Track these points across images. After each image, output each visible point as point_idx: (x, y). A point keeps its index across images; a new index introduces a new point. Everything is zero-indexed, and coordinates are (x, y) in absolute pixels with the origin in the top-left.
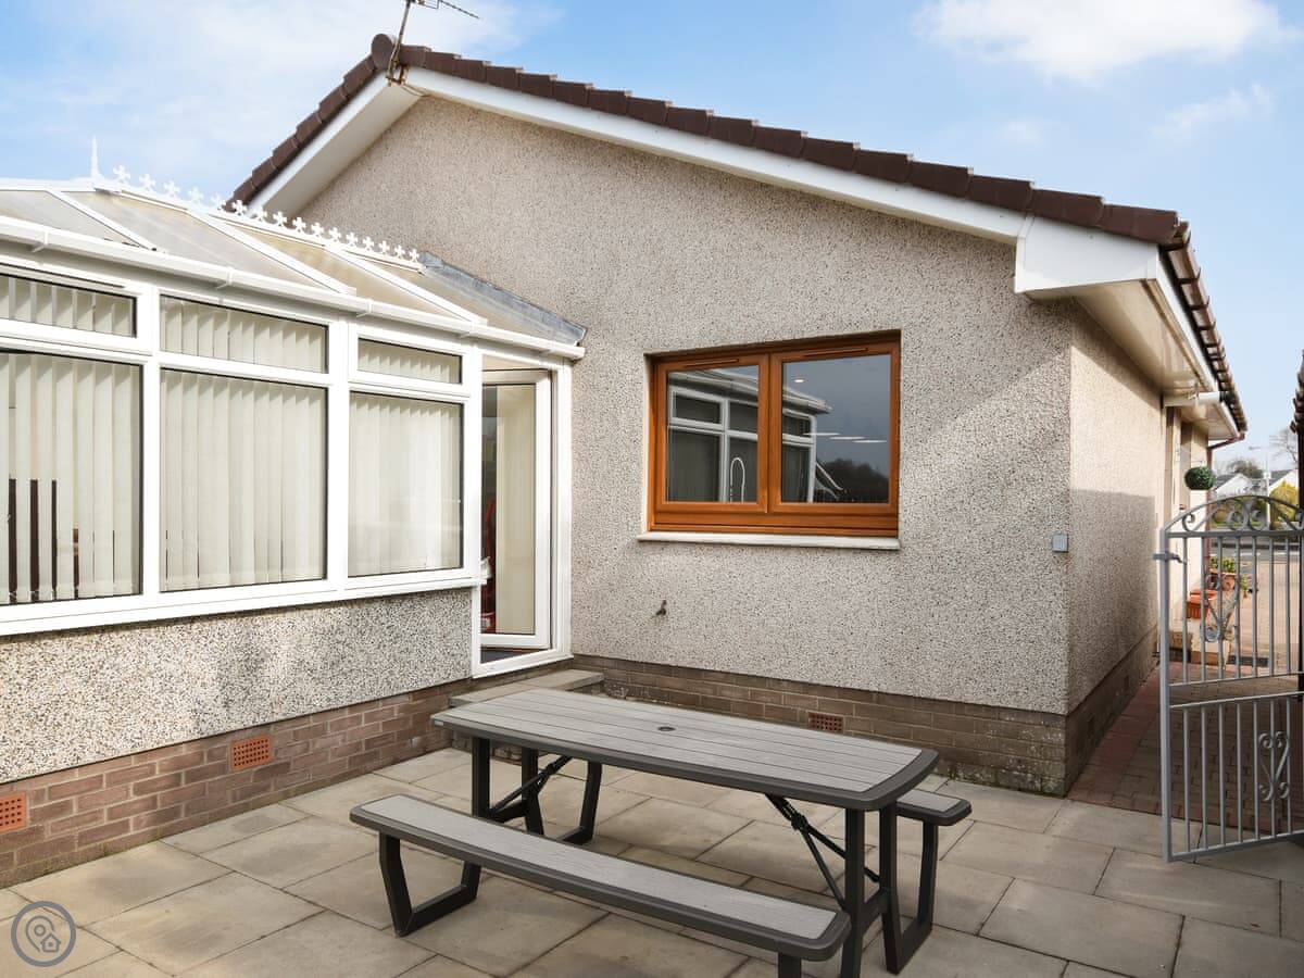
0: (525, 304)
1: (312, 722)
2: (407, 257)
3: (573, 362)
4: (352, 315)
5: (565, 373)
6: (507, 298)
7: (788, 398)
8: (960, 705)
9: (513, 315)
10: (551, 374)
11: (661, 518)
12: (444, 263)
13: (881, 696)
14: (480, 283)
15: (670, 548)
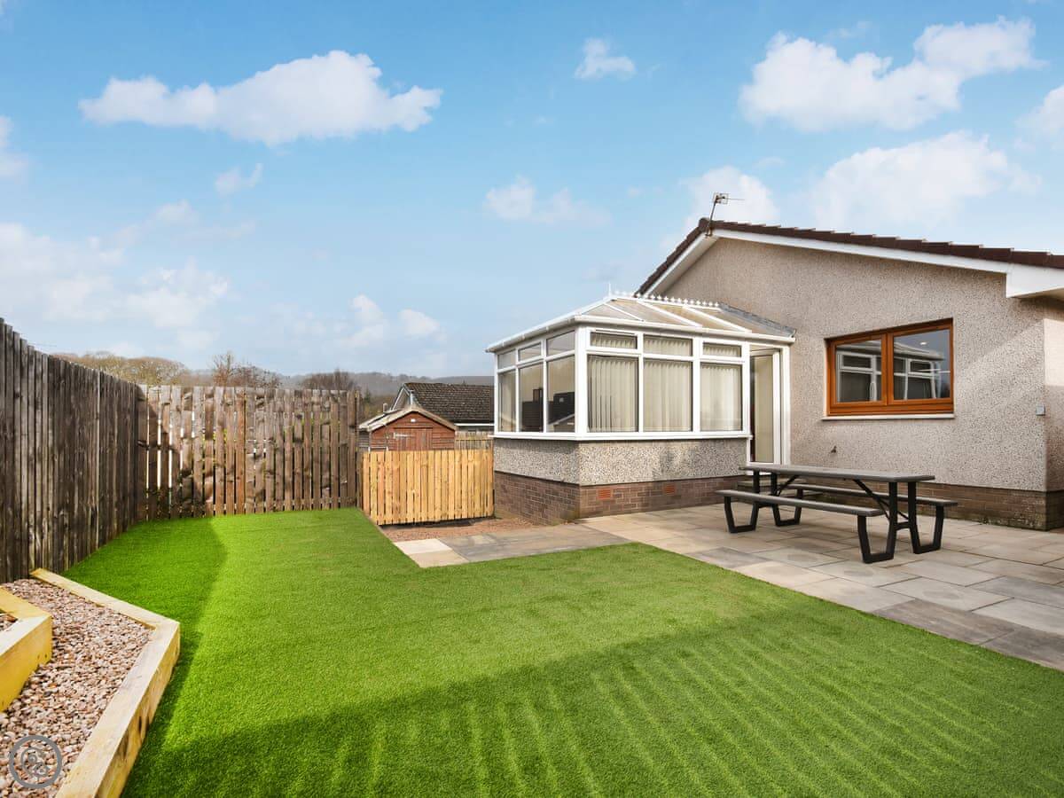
0: (767, 321)
1: (689, 482)
2: (714, 306)
3: (789, 344)
4: (701, 335)
5: (786, 350)
6: (759, 320)
7: (897, 351)
8: (988, 489)
9: (760, 327)
10: (780, 351)
11: (834, 411)
12: (730, 307)
13: (946, 485)
14: (746, 314)
15: (838, 423)
